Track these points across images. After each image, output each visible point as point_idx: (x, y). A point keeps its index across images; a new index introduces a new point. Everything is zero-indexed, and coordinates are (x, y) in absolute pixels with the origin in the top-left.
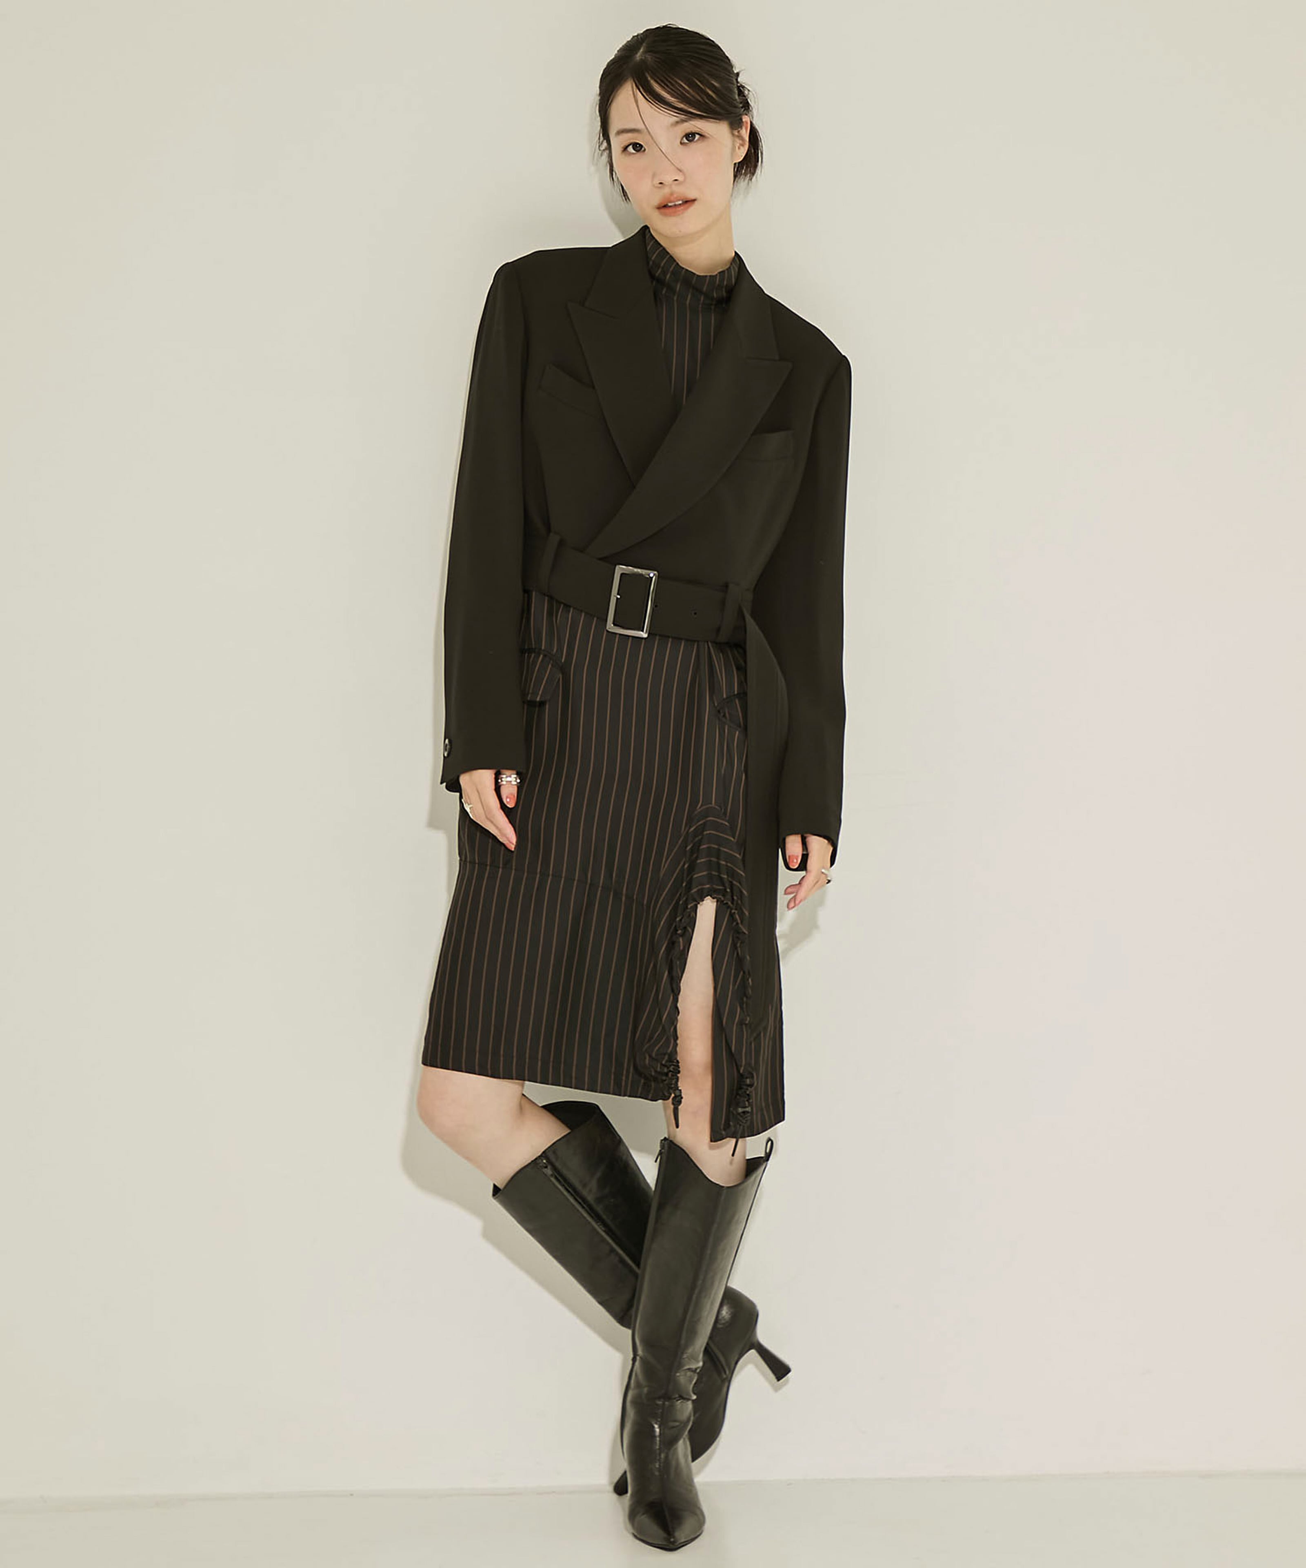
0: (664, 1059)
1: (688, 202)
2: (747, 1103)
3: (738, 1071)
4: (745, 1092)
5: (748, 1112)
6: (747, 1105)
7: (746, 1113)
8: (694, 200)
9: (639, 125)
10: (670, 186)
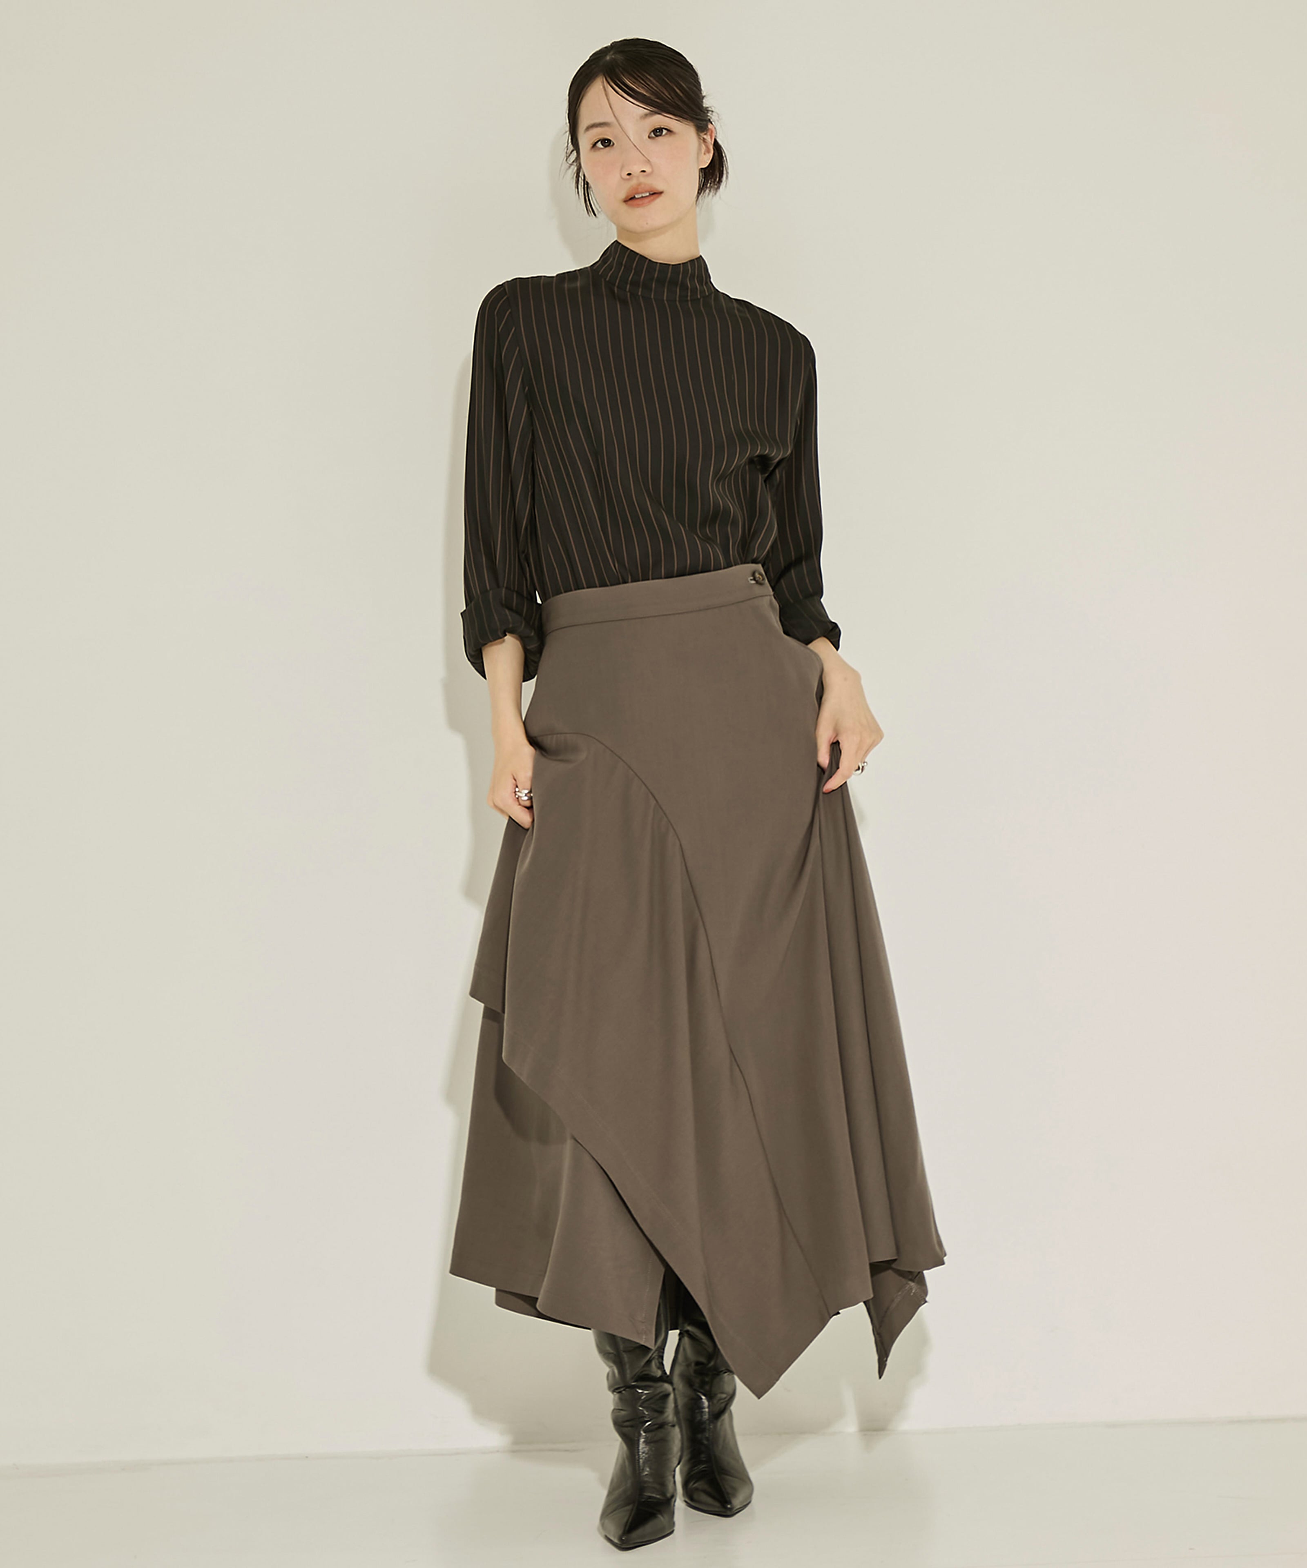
1: (656, 194)
9: (609, 118)
10: (638, 177)
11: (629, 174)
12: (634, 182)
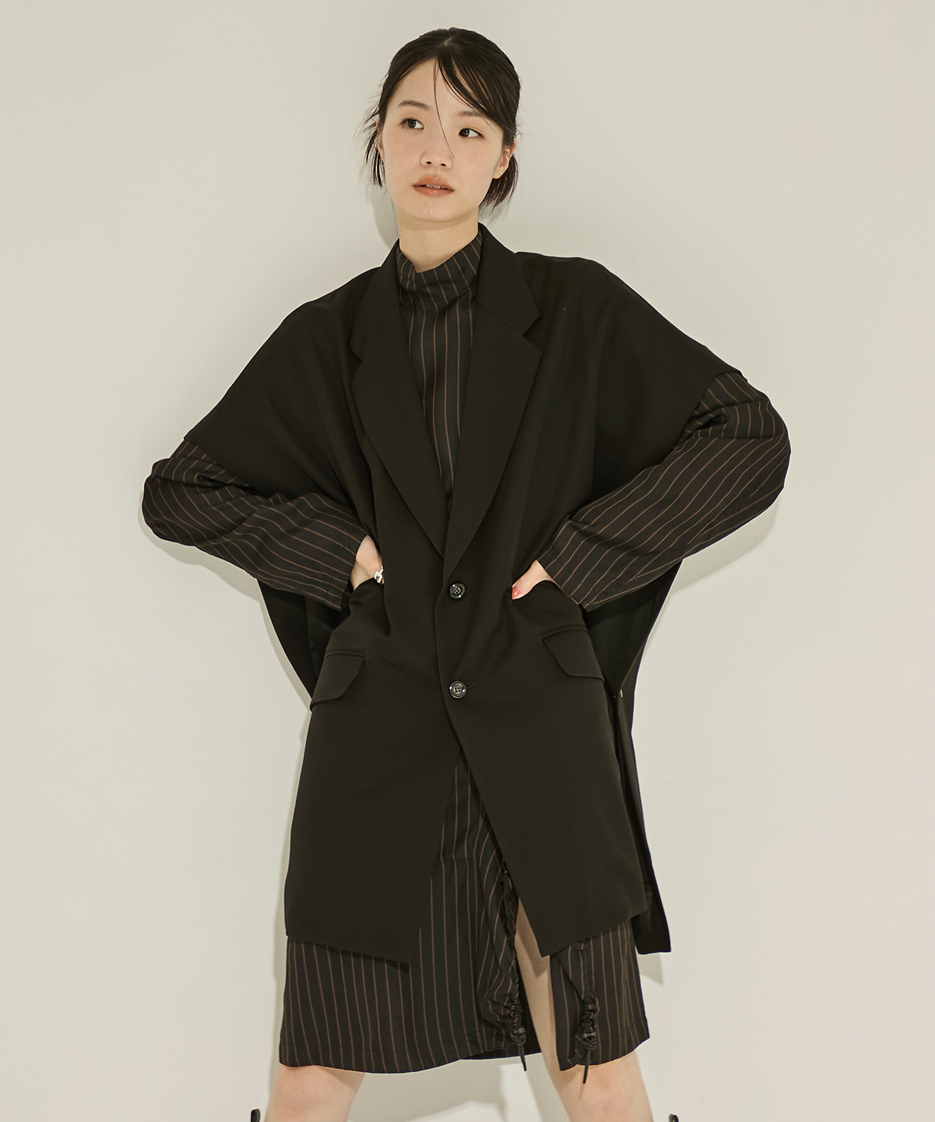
0: (505, 1001)
2: (591, 1028)
3: (580, 998)
4: (588, 1017)
5: (594, 1037)
6: (592, 1030)
7: (592, 1038)
8: (453, 190)
9: (429, 102)
10: (436, 168)
11: (429, 163)
12: (431, 171)
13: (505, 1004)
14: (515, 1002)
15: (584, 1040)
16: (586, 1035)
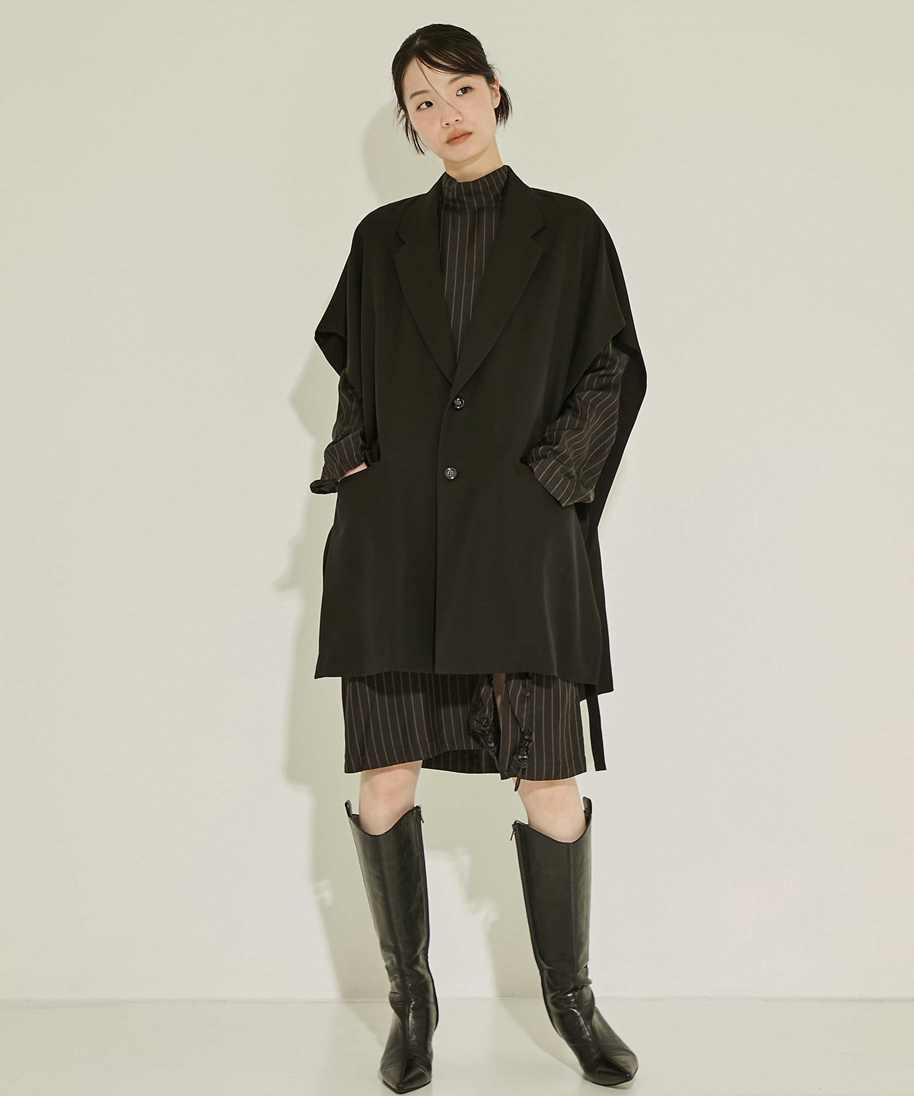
1: (467, 134)
2: (525, 753)
3: (521, 730)
4: (524, 745)
5: (526, 759)
6: (526, 754)
8: (471, 133)
13: (484, 723)
14: (490, 724)
15: (519, 760)
16: (520, 757)
